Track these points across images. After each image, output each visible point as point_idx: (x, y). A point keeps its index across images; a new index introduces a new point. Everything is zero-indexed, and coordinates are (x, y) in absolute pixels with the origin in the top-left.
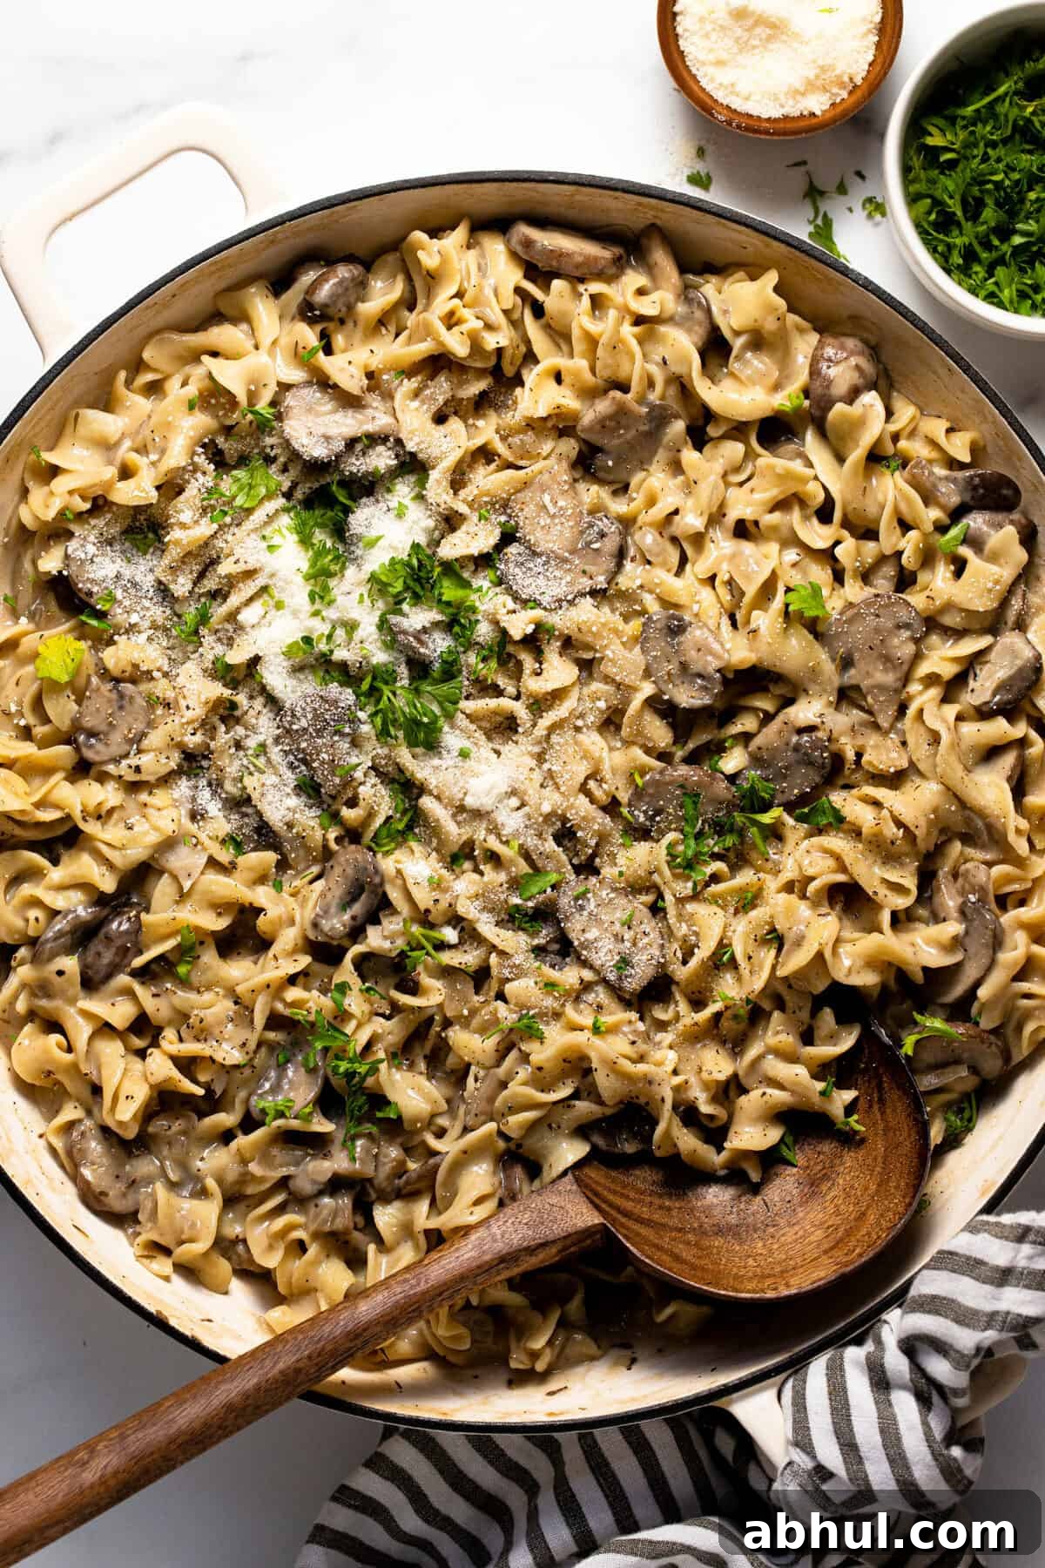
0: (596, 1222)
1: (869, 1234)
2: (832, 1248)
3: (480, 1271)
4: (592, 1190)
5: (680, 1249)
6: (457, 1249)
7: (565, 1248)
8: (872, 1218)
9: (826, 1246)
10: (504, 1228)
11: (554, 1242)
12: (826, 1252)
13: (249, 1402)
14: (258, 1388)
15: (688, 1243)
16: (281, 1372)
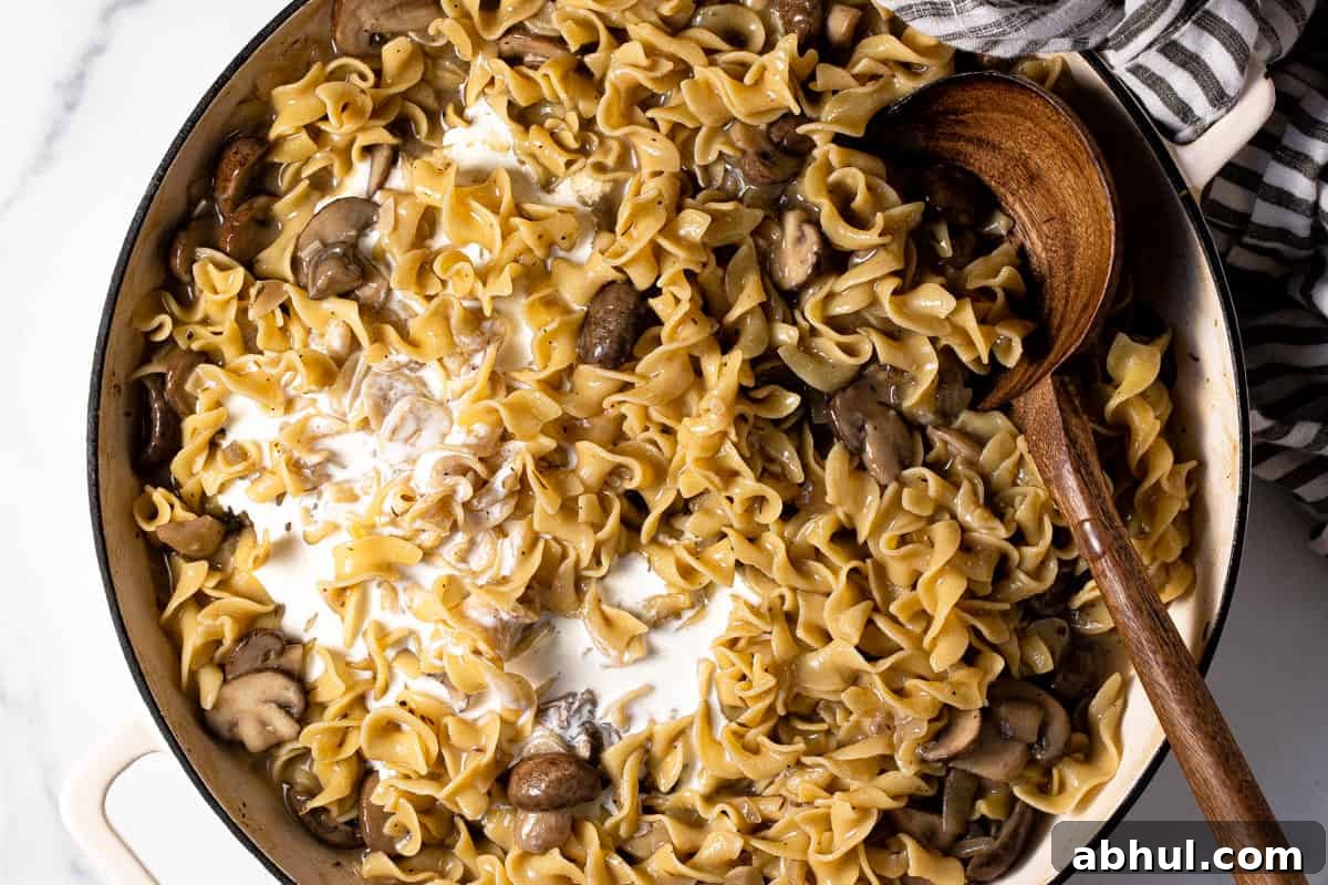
0: (1049, 381)
1: (1064, 131)
2: (1079, 165)
3: (1086, 491)
4: (1027, 382)
5: (1079, 305)
6: (1067, 511)
7: (1075, 411)
8: (1052, 127)
9: (1077, 171)
10: (1051, 467)
11: (1064, 421)
12: (1082, 172)
13: (1191, 710)
14: (1180, 702)
15: (1076, 295)
16: (1167, 679)
